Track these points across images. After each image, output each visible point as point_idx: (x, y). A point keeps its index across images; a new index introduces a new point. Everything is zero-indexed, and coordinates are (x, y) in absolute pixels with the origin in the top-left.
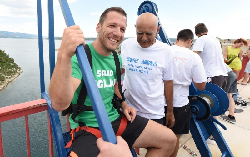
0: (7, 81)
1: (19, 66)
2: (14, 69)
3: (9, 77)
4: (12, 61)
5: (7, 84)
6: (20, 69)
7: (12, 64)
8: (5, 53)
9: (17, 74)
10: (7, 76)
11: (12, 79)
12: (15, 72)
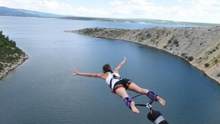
0: (6, 69)
1: (23, 51)
2: (17, 54)
3: (9, 65)
4: (13, 44)
5: (7, 74)
6: (24, 54)
7: (13, 49)
8: (3, 34)
9: (20, 60)
10: (6, 63)
11: (13, 66)
12: (18, 58)
